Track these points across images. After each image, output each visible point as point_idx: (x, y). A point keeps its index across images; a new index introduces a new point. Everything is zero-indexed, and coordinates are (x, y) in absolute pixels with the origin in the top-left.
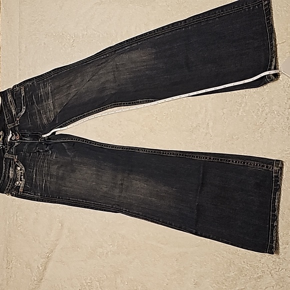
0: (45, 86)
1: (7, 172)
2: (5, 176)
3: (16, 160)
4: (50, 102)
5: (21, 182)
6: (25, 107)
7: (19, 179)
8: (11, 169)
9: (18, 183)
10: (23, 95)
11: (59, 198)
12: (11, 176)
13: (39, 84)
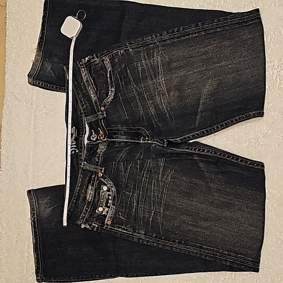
0: (150, 55)
1: (83, 191)
2: (79, 196)
3: (100, 175)
4: (161, 79)
5: (107, 209)
6: (113, 89)
7: (104, 204)
8: (90, 187)
9: (100, 209)
10: (109, 70)
11: (180, 243)
12: (89, 197)
13: (139, 52)
